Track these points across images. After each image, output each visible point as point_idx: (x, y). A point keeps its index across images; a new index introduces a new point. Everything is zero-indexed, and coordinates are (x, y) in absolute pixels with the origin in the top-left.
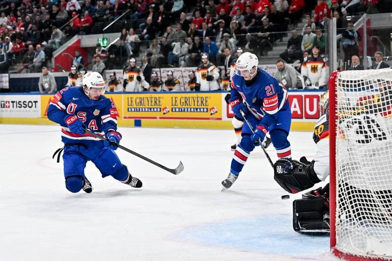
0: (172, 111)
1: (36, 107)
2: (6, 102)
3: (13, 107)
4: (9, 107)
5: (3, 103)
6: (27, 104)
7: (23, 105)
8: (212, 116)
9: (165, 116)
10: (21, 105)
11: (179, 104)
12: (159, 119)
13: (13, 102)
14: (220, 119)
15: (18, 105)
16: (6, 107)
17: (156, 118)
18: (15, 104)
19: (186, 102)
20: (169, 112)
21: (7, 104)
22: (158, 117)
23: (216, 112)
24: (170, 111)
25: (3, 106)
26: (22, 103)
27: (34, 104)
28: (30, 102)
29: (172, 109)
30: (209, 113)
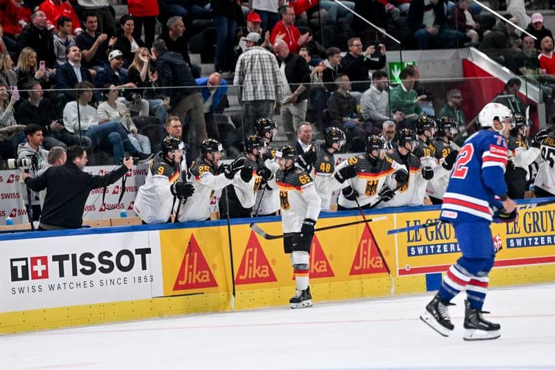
0: (509, 246)
1: (144, 267)
2: (34, 261)
3: (62, 274)
4: (45, 274)
5: (19, 264)
6: (113, 259)
7: (98, 265)
10: (93, 265)
11: (522, 230)
13: (60, 259)
15: (80, 266)
16: (35, 276)
18: (68, 265)
19: (535, 223)
20: (501, 248)
21: (39, 268)
25: (20, 276)
26: (95, 260)
27: (138, 258)
28: (125, 252)
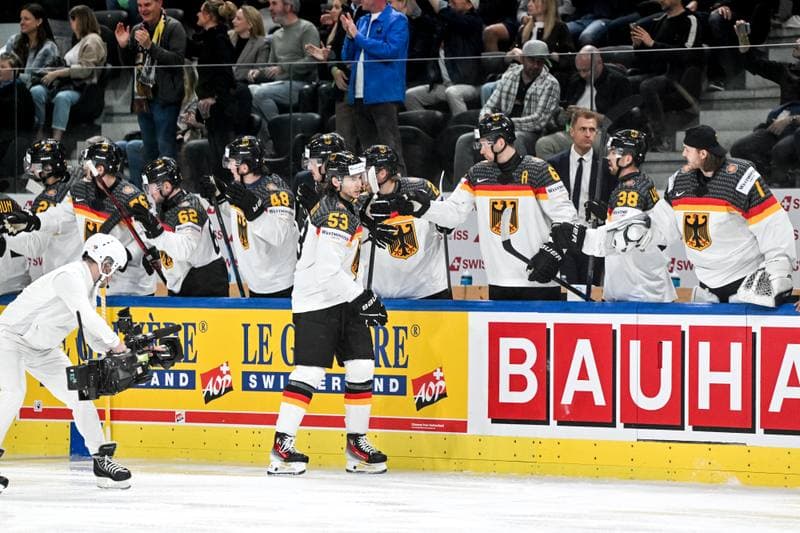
8: (425, 413)
9: (214, 407)
12: (182, 423)
14: (460, 426)
17: (169, 417)
20: (229, 389)
22: (181, 411)
23: (443, 395)
24: (238, 385)
29: (246, 375)
30: (410, 399)
